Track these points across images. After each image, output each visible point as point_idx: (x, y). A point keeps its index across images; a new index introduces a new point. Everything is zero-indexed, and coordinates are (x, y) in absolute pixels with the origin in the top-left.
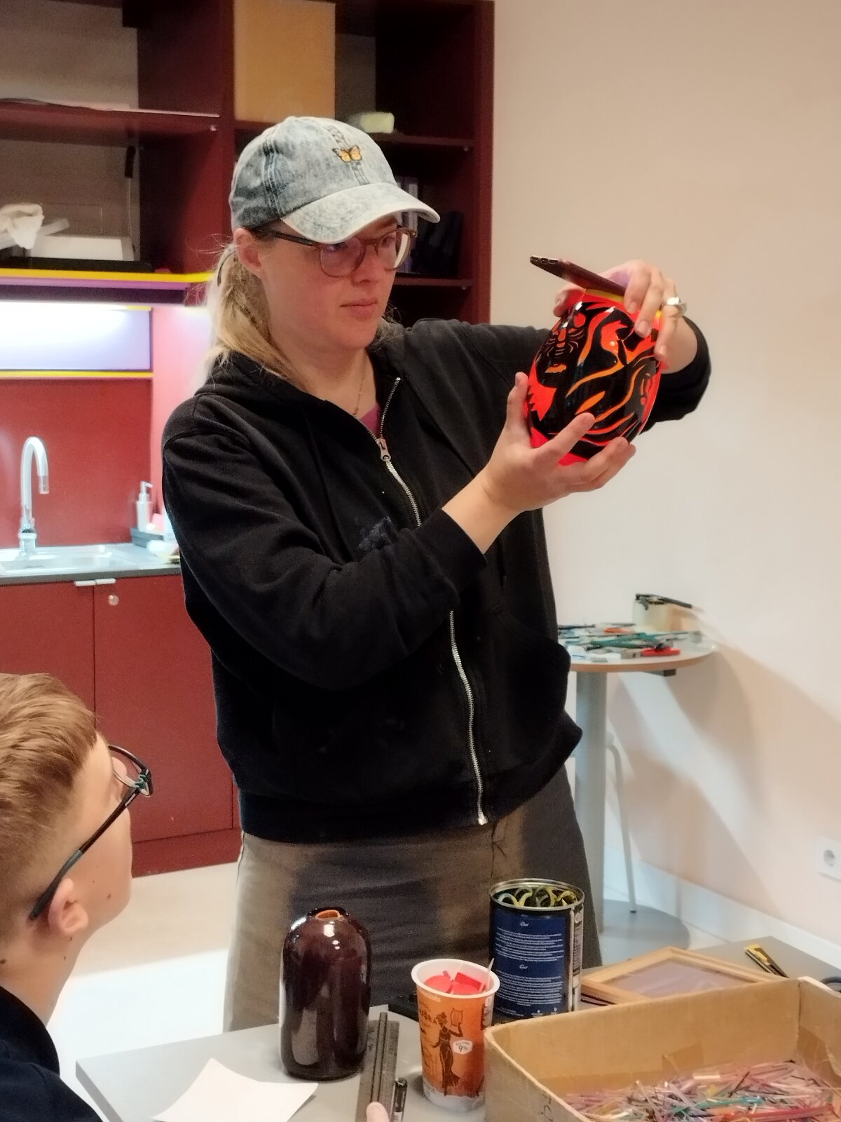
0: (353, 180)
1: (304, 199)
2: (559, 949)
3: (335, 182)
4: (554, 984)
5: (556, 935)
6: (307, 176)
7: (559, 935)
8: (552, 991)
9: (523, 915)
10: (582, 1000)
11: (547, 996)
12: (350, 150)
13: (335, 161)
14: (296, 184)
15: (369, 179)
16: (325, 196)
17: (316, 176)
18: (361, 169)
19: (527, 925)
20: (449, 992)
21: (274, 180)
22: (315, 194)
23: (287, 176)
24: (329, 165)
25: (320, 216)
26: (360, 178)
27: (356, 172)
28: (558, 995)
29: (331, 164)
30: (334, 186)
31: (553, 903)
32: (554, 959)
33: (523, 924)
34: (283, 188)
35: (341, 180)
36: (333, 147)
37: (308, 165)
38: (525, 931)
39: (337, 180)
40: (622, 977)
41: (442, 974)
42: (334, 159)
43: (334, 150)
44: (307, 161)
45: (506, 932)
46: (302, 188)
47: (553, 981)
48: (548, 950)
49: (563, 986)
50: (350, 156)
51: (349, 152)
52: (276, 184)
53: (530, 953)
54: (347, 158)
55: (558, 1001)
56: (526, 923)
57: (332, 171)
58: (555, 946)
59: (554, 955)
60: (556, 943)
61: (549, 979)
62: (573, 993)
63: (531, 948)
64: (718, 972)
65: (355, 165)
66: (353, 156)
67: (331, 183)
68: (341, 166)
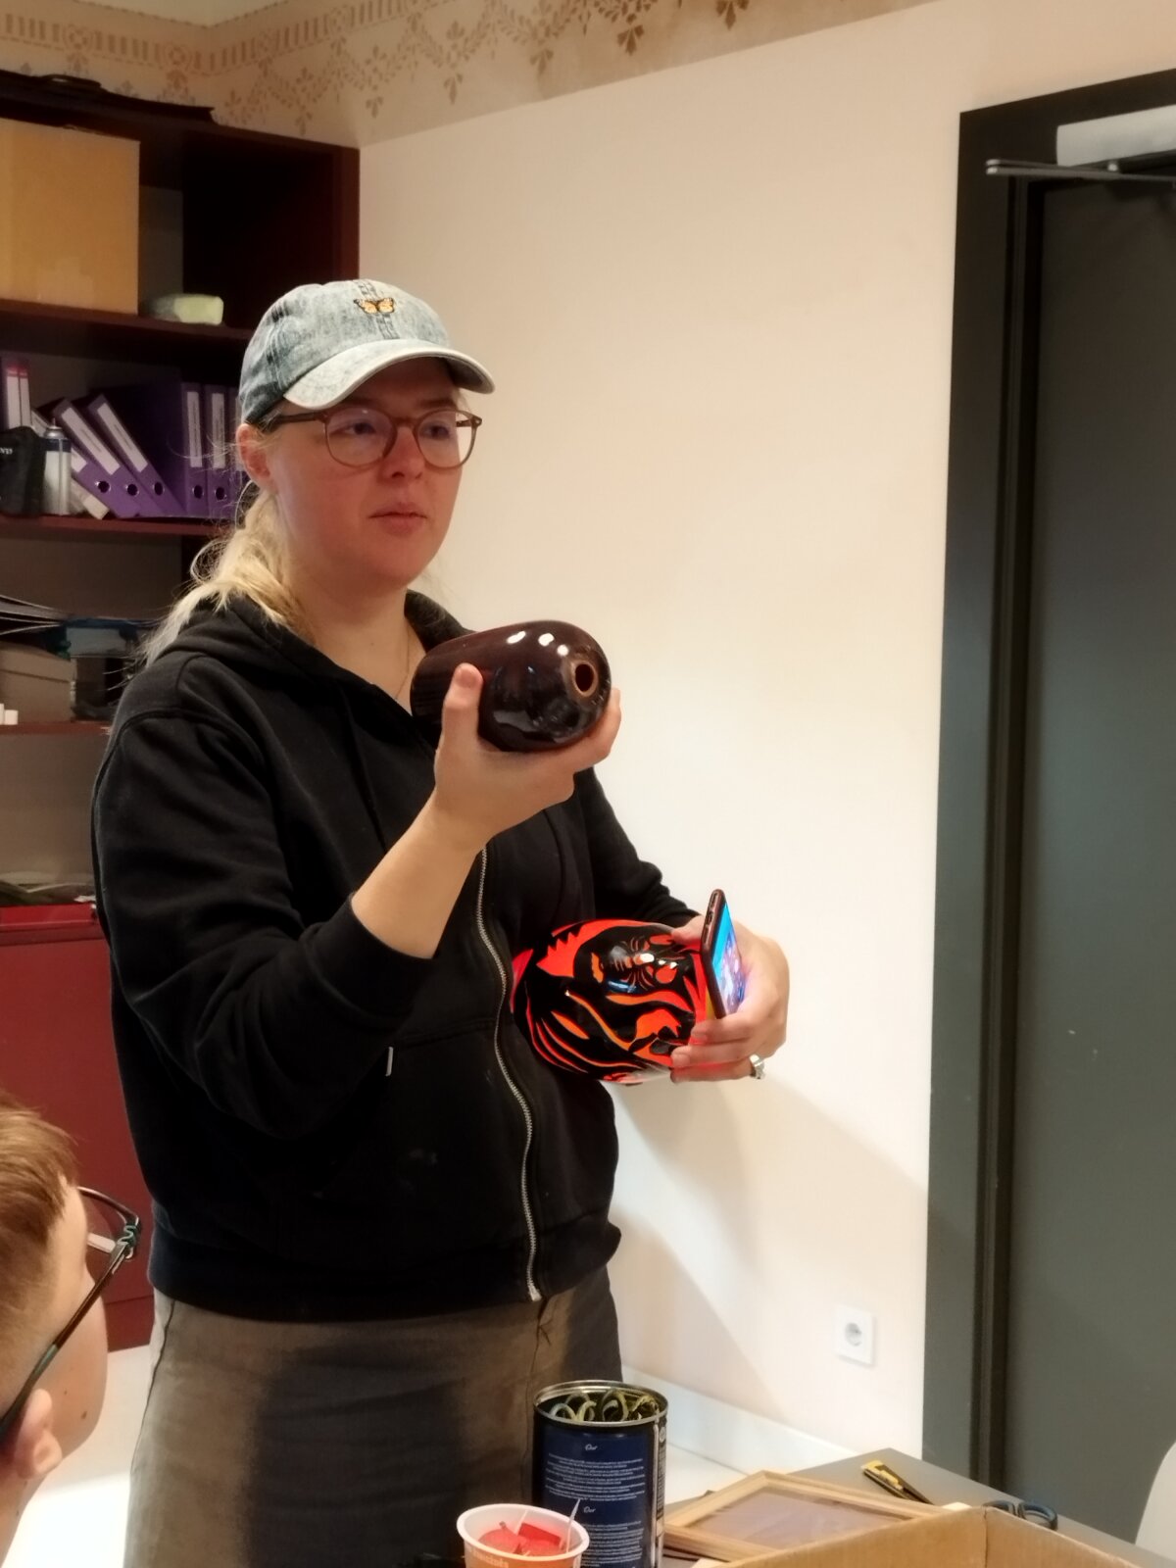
0: (375, 333)
1: (311, 363)
2: (640, 1480)
3: (351, 338)
4: (633, 1533)
5: (635, 1461)
6: (317, 335)
7: (639, 1460)
8: (628, 1542)
9: (586, 1434)
10: (665, 1556)
11: (623, 1551)
12: (379, 302)
13: (354, 312)
14: (302, 346)
15: (398, 332)
16: (335, 355)
17: (327, 332)
18: (391, 323)
19: (594, 1448)
20: (518, 1551)
21: (277, 345)
22: (324, 355)
23: (293, 338)
24: (345, 317)
25: (324, 377)
26: (386, 332)
27: (383, 326)
28: (637, 1549)
29: (349, 317)
30: (350, 342)
31: (626, 1413)
32: (632, 1496)
33: (589, 1447)
34: (286, 355)
35: (359, 334)
36: (354, 298)
37: (319, 321)
38: (589, 1456)
39: (354, 335)
40: (708, 1517)
41: (500, 1527)
42: (353, 311)
43: (355, 301)
44: (319, 316)
45: (562, 1460)
46: (308, 349)
47: (630, 1528)
48: (624, 1483)
49: (643, 1535)
50: (378, 309)
51: (377, 304)
52: (278, 351)
53: (599, 1490)
54: (373, 310)
55: (638, 1557)
56: (593, 1446)
57: (349, 325)
58: (634, 1477)
59: (632, 1490)
60: (636, 1473)
61: (624, 1526)
62: (657, 1545)
63: (600, 1482)
64: (836, 1503)
65: (381, 317)
66: (382, 308)
67: (346, 339)
68: (361, 318)
